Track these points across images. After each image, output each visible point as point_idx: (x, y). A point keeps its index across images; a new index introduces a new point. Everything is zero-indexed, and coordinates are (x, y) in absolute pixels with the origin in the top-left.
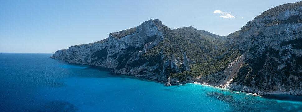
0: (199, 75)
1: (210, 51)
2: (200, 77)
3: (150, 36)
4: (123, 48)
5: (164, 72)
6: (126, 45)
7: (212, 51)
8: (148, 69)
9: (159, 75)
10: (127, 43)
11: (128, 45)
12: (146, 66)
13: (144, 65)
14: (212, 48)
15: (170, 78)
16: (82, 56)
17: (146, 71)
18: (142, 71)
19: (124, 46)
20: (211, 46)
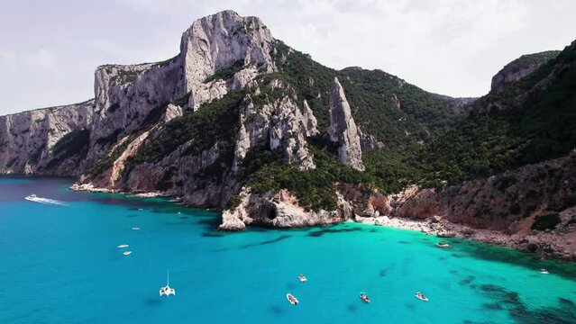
0: (405, 185)
1: (434, 117)
2: (411, 191)
3: (225, 67)
4: (140, 112)
5: (236, 168)
6: (148, 101)
7: (444, 117)
8: (189, 168)
9: (218, 184)
10: (152, 94)
11: (155, 102)
12: (181, 156)
13: (177, 152)
14: (440, 109)
15: (249, 189)
16: (21, 146)
17: (181, 177)
18: (168, 175)
19: (145, 104)
20: (438, 104)
